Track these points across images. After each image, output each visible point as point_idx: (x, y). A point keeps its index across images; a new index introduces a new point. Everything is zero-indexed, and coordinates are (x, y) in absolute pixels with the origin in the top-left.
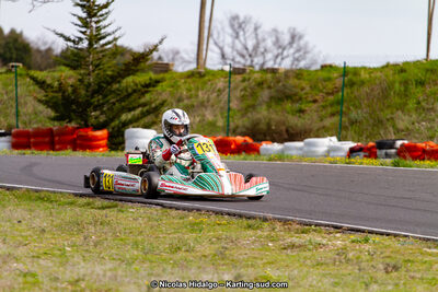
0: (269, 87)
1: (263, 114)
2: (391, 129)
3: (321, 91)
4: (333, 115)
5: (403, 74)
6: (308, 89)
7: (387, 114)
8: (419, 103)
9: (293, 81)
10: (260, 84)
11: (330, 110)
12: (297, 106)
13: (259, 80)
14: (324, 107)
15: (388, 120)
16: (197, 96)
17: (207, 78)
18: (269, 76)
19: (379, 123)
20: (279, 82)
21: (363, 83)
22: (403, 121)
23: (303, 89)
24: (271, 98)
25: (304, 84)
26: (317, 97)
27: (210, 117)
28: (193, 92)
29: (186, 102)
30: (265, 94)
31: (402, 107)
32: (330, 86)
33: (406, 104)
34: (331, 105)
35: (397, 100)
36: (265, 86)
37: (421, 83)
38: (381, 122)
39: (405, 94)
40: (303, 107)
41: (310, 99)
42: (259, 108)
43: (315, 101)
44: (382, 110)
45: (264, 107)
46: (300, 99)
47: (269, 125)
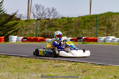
0: (47, 24)
1: (46, 31)
2: (81, 34)
3: (62, 24)
4: (65, 30)
5: (84, 19)
6: (58, 24)
7: (80, 30)
8: (88, 27)
9: (54, 22)
10: (45, 23)
11: (64, 29)
12: (55, 28)
13: (45, 22)
14: (62, 28)
15: (80, 31)
16: (28, 26)
17: (30, 22)
18: (47, 20)
20: (50, 22)
21: (73, 22)
22: (84, 32)
23: (57, 24)
24: (48, 26)
25: (57, 22)
27: (32, 32)
28: (27, 25)
29: (25, 28)
30: (47, 26)
31: (84, 28)
32: (64, 23)
34: (65, 28)
35: (82, 26)
36: (46, 23)
37: (89, 21)
38: (78, 32)
39: (85, 24)
40: (57, 29)
41: (59, 26)
42: (45, 29)
43: (60, 27)
44: (78, 29)
45: (46, 29)
46: (56, 26)
47: (48, 34)
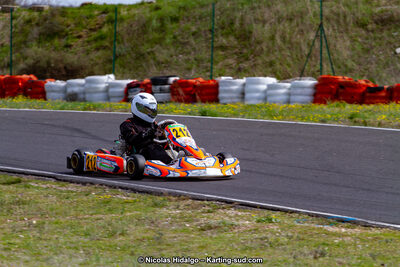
0: (37, 25)
2: (152, 61)
3: (85, 28)
4: (97, 49)
6: (72, 26)
7: (145, 48)
8: (175, 37)
9: (59, 19)
10: (29, 22)
11: (94, 45)
12: (64, 41)
13: (27, 18)
14: (88, 42)
15: (149, 53)
18: (36, 14)
19: (140, 56)
20: (45, 20)
21: (122, 20)
22: (162, 55)
23: (68, 26)
24: (40, 34)
25: (69, 21)
26: (81, 33)
30: (36, 31)
31: (160, 41)
32: (92, 23)
33: (163, 38)
34: (96, 40)
35: (156, 35)
36: (33, 23)
37: (176, 20)
38: (142, 55)
39: (162, 29)
40: (70, 42)
41: (75, 35)
43: (80, 37)
44: (143, 44)
45: (35, 43)
46: (66, 34)
47: (48, 63)
